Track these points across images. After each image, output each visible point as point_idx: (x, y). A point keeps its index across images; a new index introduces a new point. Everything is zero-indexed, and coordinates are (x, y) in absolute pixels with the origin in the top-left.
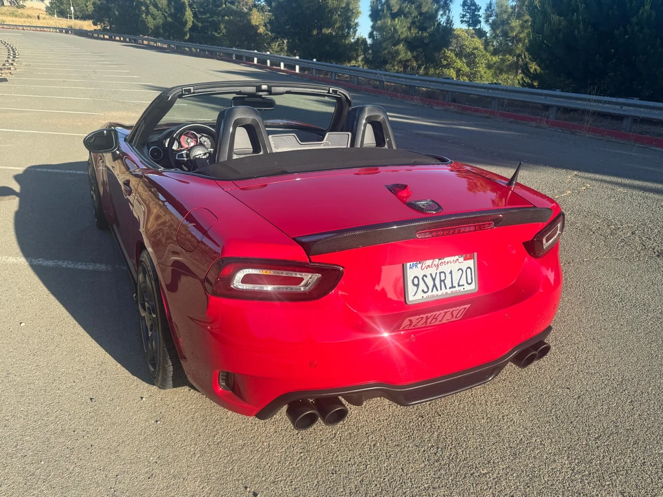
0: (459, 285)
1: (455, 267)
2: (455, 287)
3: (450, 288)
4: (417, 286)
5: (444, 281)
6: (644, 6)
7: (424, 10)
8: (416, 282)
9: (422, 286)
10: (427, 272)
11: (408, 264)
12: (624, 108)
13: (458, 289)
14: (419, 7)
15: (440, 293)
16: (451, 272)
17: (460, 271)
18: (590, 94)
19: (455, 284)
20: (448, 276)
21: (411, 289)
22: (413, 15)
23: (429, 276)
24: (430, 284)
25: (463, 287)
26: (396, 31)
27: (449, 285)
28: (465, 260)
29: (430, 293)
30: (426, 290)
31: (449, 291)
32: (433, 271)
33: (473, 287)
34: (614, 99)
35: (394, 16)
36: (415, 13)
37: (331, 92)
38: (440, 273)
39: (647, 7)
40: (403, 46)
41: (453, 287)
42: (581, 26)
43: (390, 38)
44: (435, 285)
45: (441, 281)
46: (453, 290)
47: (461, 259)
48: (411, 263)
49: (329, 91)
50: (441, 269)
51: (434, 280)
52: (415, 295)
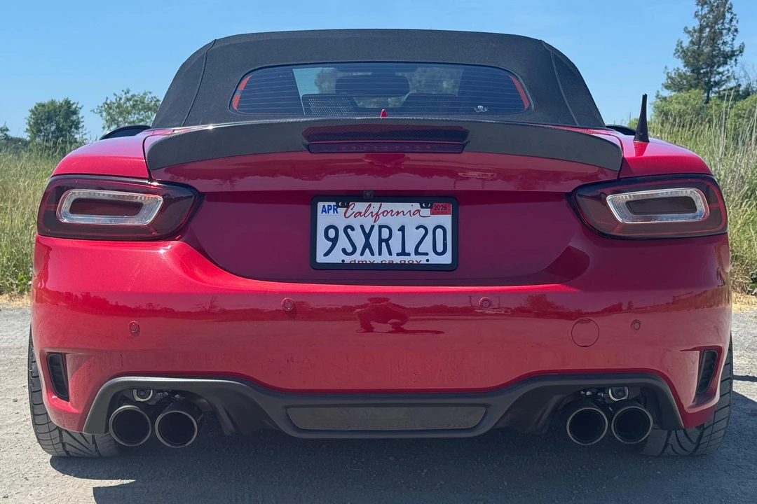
0: (417, 253)
2: (409, 254)
3: (398, 255)
5: (387, 241)
10: (356, 222)
13: (414, 259)
15: (377, 259)
17: (421, 229)
20: (397, 235)
23: (359, 230)
25: (427, 257)
28: (432, 213)
29: (357, 258)
30: (350, 249)
32: (368, 222)
33: (447, 260)
38: (381, 227)
41: (403, 253)
44: (367, 245)
45: (381, 240)
46: (405, 259)
47: (427, 212)
48: (326, 204)
50: (382, 220)
51: (367, 236)
52: (326, 254)
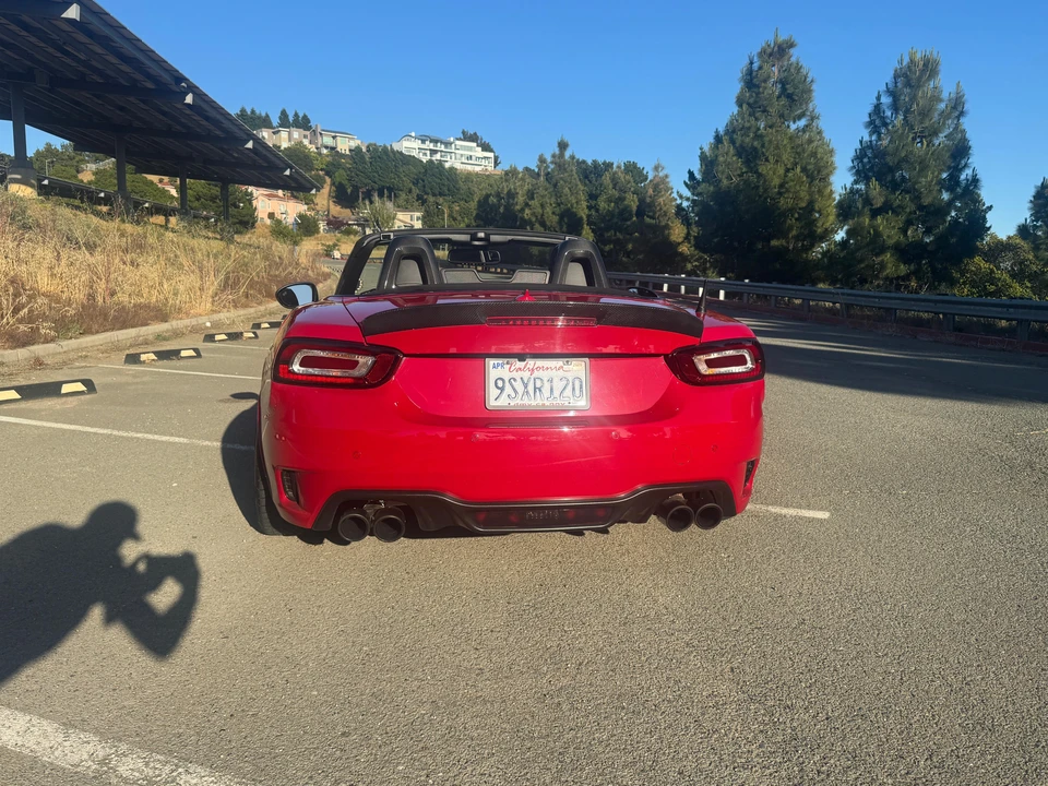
0: (562, 397)
1: (557, 375)
3: (548, 399)
4: (502, 389)
5: (540, 389)
7: (926, 201)
8: (500, 384)
9: (508, 390)
10: (517, 375)
11: (492, 362)
14: (917, 197)
15: (533, 403)
16: (551, 381)
19: (557, 395)
20: (547, 384)
22: (908, 210)
24: (521, 389)
26: (878, 234)
27: (547, 395)
29: (518, 401)
30: (513, 395)
31: (546, 403)
35: (875, 213)
36: (911, 207)
38: (535, 379)
40: (892, 255)
41: (552, 397)
43: (868, 244)
44: (526, 392)
45: (535, 388)
46: (551, 401)
48: (496, 362)
50: (537, 374)
51: (526, 386)
52: (497, 399)
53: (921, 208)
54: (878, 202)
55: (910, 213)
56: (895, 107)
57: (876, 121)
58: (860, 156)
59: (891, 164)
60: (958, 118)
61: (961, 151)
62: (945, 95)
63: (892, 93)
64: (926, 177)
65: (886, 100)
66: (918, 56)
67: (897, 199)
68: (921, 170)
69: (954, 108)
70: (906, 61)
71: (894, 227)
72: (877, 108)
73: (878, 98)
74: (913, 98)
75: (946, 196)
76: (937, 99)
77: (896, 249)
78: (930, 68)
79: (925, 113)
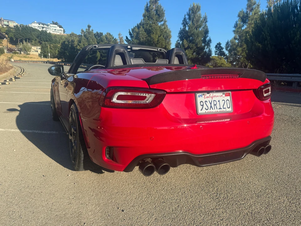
0: (224, 108)
1: (221, 99)
2: (221, 109)
3: (219, 109)
4: (203, 106)
5: (216, 105)
6: (297, 36)
7: (199, 46)
8: (202, 104)
9: (205, 106)
10: (207, 100)
11: (198, 95)
12: (293, 78)
13: (223, 110)
14: (197, 45)
15: (214, 111)
16: (219, 101)
17: (223, 101)
18: (276, 73)
19: (222, 107)
20: (218, 103)
21: (199, 107)
22: (194, 48)
23: (208, 102)
24: (209, 105)
25: (225, 109)
27: (218, 107)
28: (225, 96)
29: (209, 110)
30: (207, 108)
31: (219, 110)
32: (210, 99)
33: (230, 110)
34: (288, 75)
35: (186, 49)
36: (195, 48)
37: (159, 50)
38: (214, 101)
39: (298, 36)
41: (220, 108)
42: (269, 45)
44: (211, 107)
45: (214, 105)
46: (220, 110)
47: (224, 96)
48: (199, 94)
49: (158, 49)
50: (214, 99)
51: (211, 104)
52: (201, 110)
53: (197, 48)
54: (186, 46)
55: (195, 49)
56: (190, 19)
57: (185, 23)
58: (181, 33)
59: (189, 35)
60: (206, 23)
61: (206, 32)
62: (202, 16)
63: (189, 15)
64: (199, 39)
65: (187, 17)
66: (195, 5)
67: (191, 45)
68: (197, 37)
69: (205, 20)
70: (192, 6)
71: (190, 53)
72: (185, 19)
73: (185, 16)
74: (194, 16)
75: (203, 45)
76: (200, 17)
77: (191, 59)
78: (198, 8)
79: (198, 21)
